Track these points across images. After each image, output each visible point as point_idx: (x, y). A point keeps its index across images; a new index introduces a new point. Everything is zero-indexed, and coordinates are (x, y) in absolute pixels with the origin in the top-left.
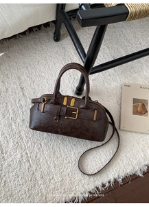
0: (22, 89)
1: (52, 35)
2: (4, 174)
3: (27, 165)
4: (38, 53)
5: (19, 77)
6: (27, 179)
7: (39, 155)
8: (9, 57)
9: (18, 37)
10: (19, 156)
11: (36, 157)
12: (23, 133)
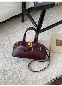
0: (10, 43)
1: (21, 20)
2: (6, 81)
3: (16, 76)
4: (15, 28)
5: (8, 38)
6: (17, 82)
7: (21, 71)
8: (3, 31)
9: (6, 22)
10: (12, 72)
11: (20, 72)
12: (13, 62)
